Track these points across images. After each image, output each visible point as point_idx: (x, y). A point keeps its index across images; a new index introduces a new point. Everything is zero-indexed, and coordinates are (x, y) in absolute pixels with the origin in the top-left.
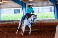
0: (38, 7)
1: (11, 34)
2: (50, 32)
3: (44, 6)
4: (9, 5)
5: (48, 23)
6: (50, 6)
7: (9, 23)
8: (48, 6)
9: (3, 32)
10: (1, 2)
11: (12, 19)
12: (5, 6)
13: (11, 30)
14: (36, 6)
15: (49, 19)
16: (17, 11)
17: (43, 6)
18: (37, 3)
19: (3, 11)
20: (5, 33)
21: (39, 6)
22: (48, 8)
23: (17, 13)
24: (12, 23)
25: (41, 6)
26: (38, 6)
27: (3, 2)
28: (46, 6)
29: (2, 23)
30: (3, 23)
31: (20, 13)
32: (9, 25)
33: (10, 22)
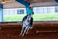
0: (42, 8)
1: (15, 36)
2: (56, 34)
3: (49, 6)
4: (12, 5)
5: (53, 25)
6: (55, 6)
7: (13, 25)
8: (53, 6)
9: (6, 34)
10: (4, 1)
11: (15, 20)
12: (8, 6)
13: (14, 32)
14: (41, 6)
15: (54, 20)
16: (21, 11)
17: (47, 6)
18: (42, 3)
19: (5, 12)
20: (8, 35)
21: (44, 6)
22: (53, 8)
23: (21, 14)
24: (15, 25)
25: (46, 6)
26: (42, 6)
27: (6, 2)
28: (51, 6)
29: (4, 25)
30: (6, 25)
31: (24, 14)
32: (12, 27)
33: (13, 23)
